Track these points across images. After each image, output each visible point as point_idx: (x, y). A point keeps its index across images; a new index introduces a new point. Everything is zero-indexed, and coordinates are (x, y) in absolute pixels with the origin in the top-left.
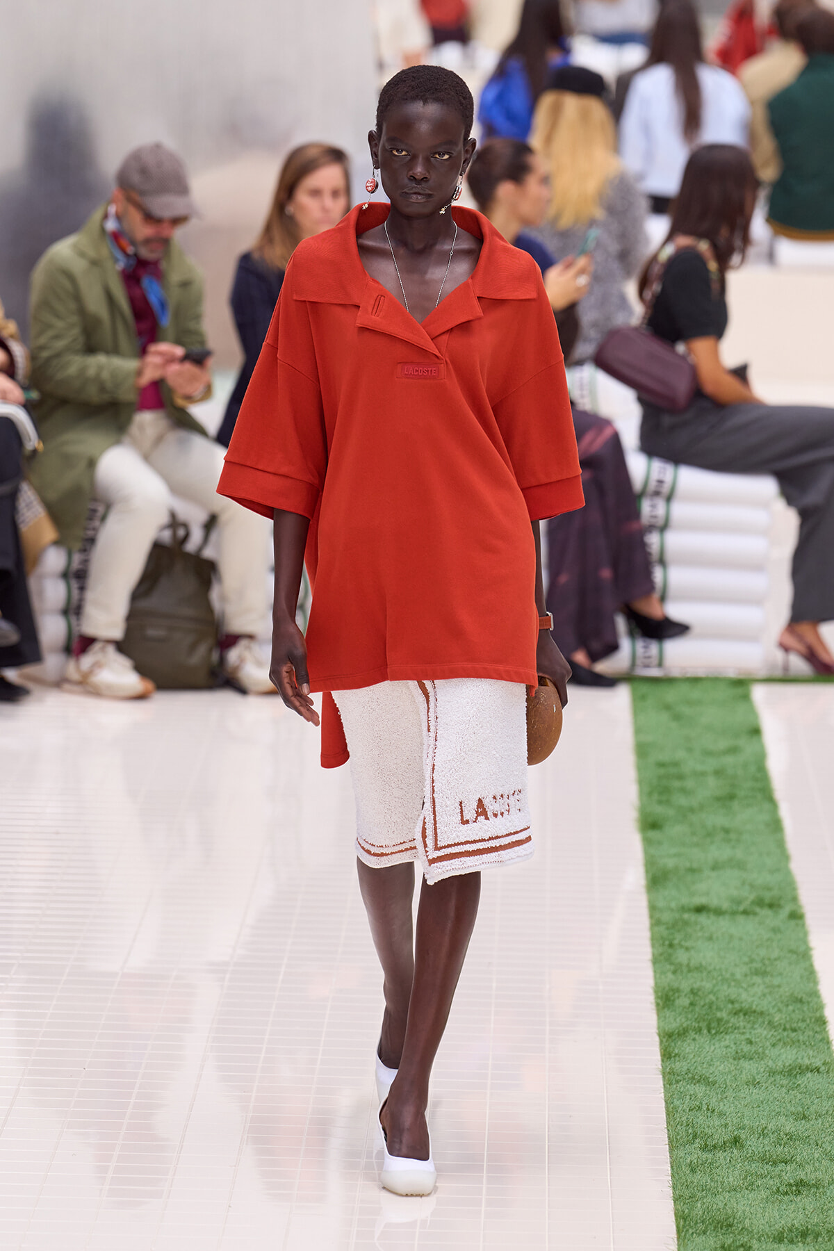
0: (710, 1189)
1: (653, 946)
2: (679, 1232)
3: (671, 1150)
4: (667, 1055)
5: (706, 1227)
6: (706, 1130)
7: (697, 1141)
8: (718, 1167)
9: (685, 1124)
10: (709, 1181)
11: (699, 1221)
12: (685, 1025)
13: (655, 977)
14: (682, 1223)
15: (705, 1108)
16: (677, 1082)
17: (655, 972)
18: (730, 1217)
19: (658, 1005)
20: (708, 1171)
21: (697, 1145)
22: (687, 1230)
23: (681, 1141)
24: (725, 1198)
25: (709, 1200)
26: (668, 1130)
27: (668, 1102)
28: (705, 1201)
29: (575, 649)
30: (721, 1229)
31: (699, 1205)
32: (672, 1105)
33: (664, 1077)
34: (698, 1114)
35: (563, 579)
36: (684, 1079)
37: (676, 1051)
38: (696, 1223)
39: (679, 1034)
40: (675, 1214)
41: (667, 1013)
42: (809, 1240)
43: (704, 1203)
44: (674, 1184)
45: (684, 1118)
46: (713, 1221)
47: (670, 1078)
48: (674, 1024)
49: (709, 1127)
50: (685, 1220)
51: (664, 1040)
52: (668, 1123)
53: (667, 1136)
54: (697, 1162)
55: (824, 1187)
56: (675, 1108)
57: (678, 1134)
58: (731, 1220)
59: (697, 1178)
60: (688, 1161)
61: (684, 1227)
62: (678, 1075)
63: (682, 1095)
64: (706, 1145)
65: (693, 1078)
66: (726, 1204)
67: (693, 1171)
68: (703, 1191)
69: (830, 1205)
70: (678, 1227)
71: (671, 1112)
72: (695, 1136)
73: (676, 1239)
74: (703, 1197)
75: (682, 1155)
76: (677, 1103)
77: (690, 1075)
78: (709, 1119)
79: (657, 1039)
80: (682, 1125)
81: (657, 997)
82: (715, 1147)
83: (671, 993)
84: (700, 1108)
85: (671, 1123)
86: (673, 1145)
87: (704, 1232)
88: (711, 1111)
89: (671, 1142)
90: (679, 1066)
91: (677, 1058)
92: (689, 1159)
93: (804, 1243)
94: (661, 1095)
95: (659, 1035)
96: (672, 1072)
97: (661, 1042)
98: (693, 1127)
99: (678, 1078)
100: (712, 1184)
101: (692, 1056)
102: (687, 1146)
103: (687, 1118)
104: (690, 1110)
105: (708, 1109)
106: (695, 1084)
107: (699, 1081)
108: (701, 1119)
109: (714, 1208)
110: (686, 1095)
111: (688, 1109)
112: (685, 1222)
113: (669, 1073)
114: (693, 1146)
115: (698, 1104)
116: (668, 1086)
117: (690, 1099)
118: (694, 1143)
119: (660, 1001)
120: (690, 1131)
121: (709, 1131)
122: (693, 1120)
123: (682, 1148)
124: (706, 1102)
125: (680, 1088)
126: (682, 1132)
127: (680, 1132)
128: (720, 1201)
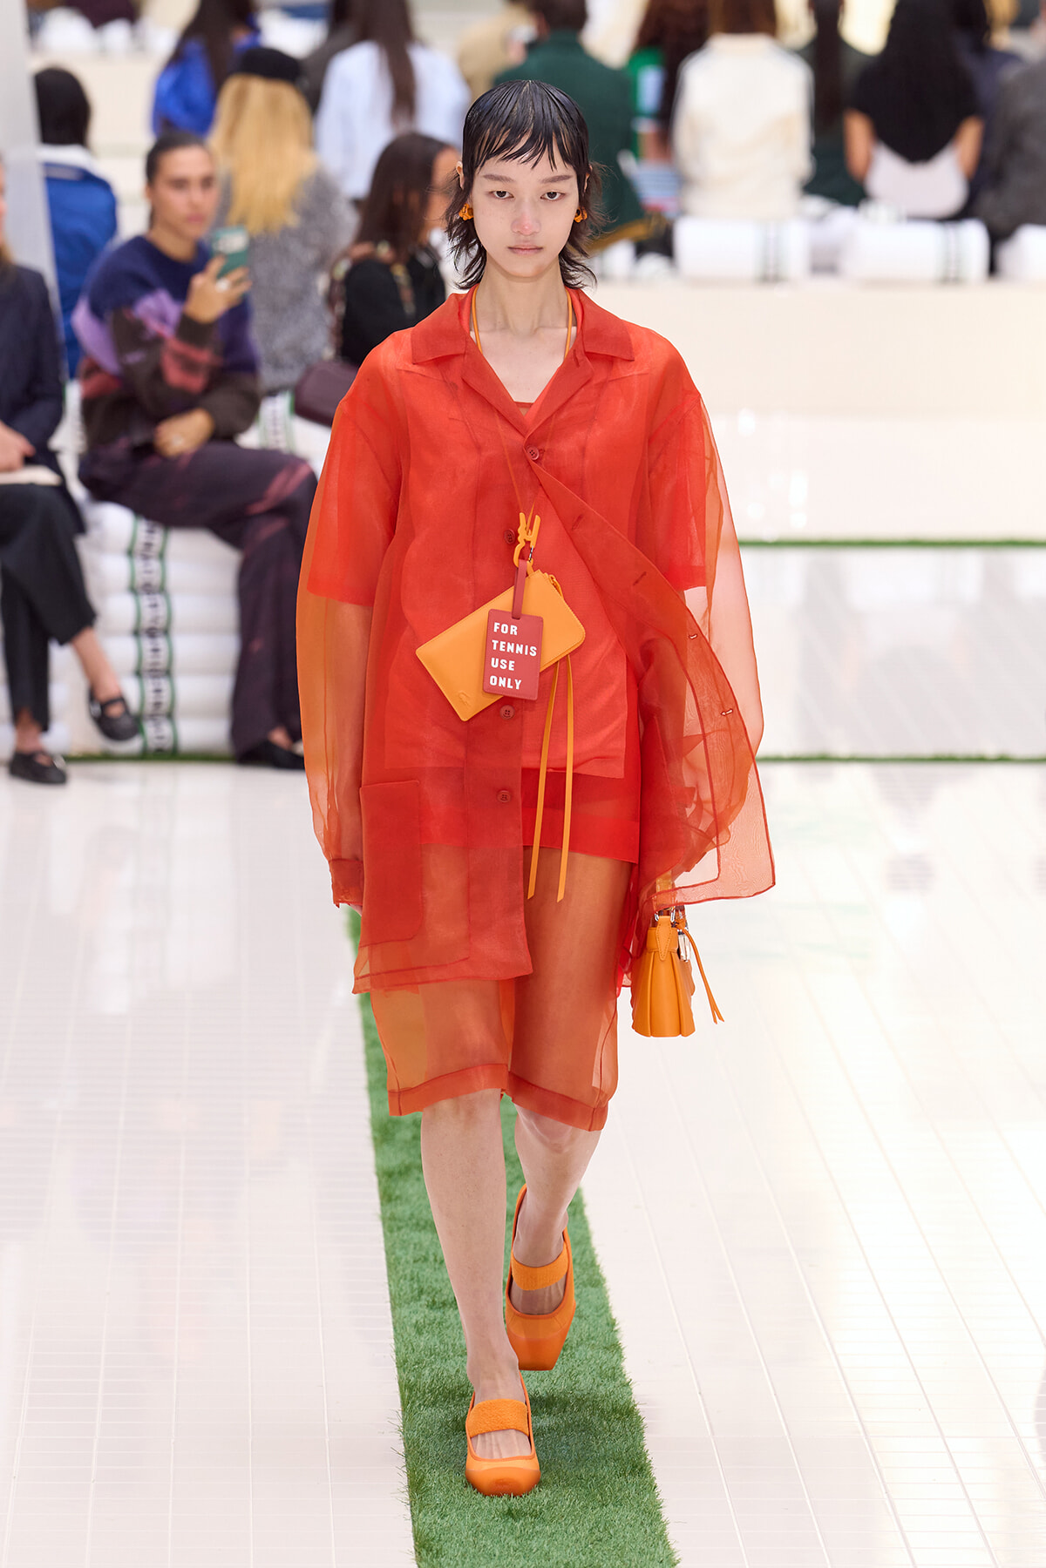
0: (439, 1354)
1: (369, 1071)
2: (404, 1404)
3: (393, 1309)
4: (387, 1197)
5: (436, 1398)
6: (434, 1285)
7: (423, 1297)
8: (448, 1328)
9: (409, 1277)
10: (438, 1343)
11: (427, 1391)
12: (407, 1162)
13: (372, 1108)
14: (407, 1394)
15: (431, 1258)
16: (399, 1229)
17: (372, 1101)
18: (463, 1386)
19: (375, 1139)
20: (437, 1332)
21: (423, 1302)
22: (413, 1402)
23: (405, 1297)
24: (457, 1364)
25: (438, 1367)
26: (390, 1286)
27: (389, 1252)
28: (433, 1367)
29: (272, 727)
30: (453, 1399)
31: (427, 1372)
32: (393, 1257)
33: (384, 1223)
34: (424, 1266)
35: (257, 646)
36: (407, 1225)
37: (398, 1193)
38: (425, 1393)
39: (400, 1173)
40: (399, 1383)
41: (385, 1147)
42: (555, 1409)
43: (433, 1370)
44: (397, 1348)
45: (408, 1271)
46: (443, 1390)
47: (391, 1224)
48: (396, 1160)
49: (436, 1280)
50: (411, 1390)
51: (384, 1180)
52: (389, 1276)
53: (388, 1292)
54: (424, 1322)
55: (572, 1348)
56: (398, 1259)
57: (401, 1290)
58: (465, 1388)
59: (422, 1341)
60: (414, 1321)
61: (409, 1397)
62: (400, 1221)
63: (404, 1245)
64: (434, 1302)
65: (418, 1224)
66: (458, 1371)
67: (419, 1332)
68: (431, 1355)
69: (578, 1369)
70: (402, 1398)
71: (393, 1265)
72: (421, 1292)
73: (400, 1412)
74: (432, 1363)
75: (407, 1314)
76: (399, 1253)
77: (414, 1221)
78: (437, 1272)
79: (375, 1179)
80: (405, 1279)
81: (375, 1129)
82: (444, 1304)
83: (390, 1126)
84: (426, 1259)
85: (394, 1277)
86: (396, 1302)
87: (434, 1404)
88: (439, 1261)
89: (393, 1299)
90: (402, 1210)
91: (399, 1202)
92: (415, 1318)
93: (550, 1414)
94: (380, 1245)
95: (378, 1174)
96: (393, 1218)
97: (380, 1183)
98: (418, 1281)
99: (401, 1224)
100: (442, 1347)
101: (415, 1198)
102: (412, 1303)
103: (412, 1271)
104: (415, 1261)
105: (435, 1260)
106: (420, 1231)
107: (424, 1228)
108: (427, 1271)
109: (444, 1375)
110: (409, 1244)
111: (412, 1261)
112: (411, 1391)
113: (390, 1219)
114: (419, 1303)
115: (424, 1254)
116: (388, 1234)
117: (415, 1248)
118: (419, 1300)
119: (377, 1135)
120: (415, 1286)
121: (437, 1286)
122: (418, 1273)
123: (406, 1306)
124: (433, 1251)
125: (403, 1236)
126: (406, 1288)
127: (404, 1288)
128: (451, 1367)
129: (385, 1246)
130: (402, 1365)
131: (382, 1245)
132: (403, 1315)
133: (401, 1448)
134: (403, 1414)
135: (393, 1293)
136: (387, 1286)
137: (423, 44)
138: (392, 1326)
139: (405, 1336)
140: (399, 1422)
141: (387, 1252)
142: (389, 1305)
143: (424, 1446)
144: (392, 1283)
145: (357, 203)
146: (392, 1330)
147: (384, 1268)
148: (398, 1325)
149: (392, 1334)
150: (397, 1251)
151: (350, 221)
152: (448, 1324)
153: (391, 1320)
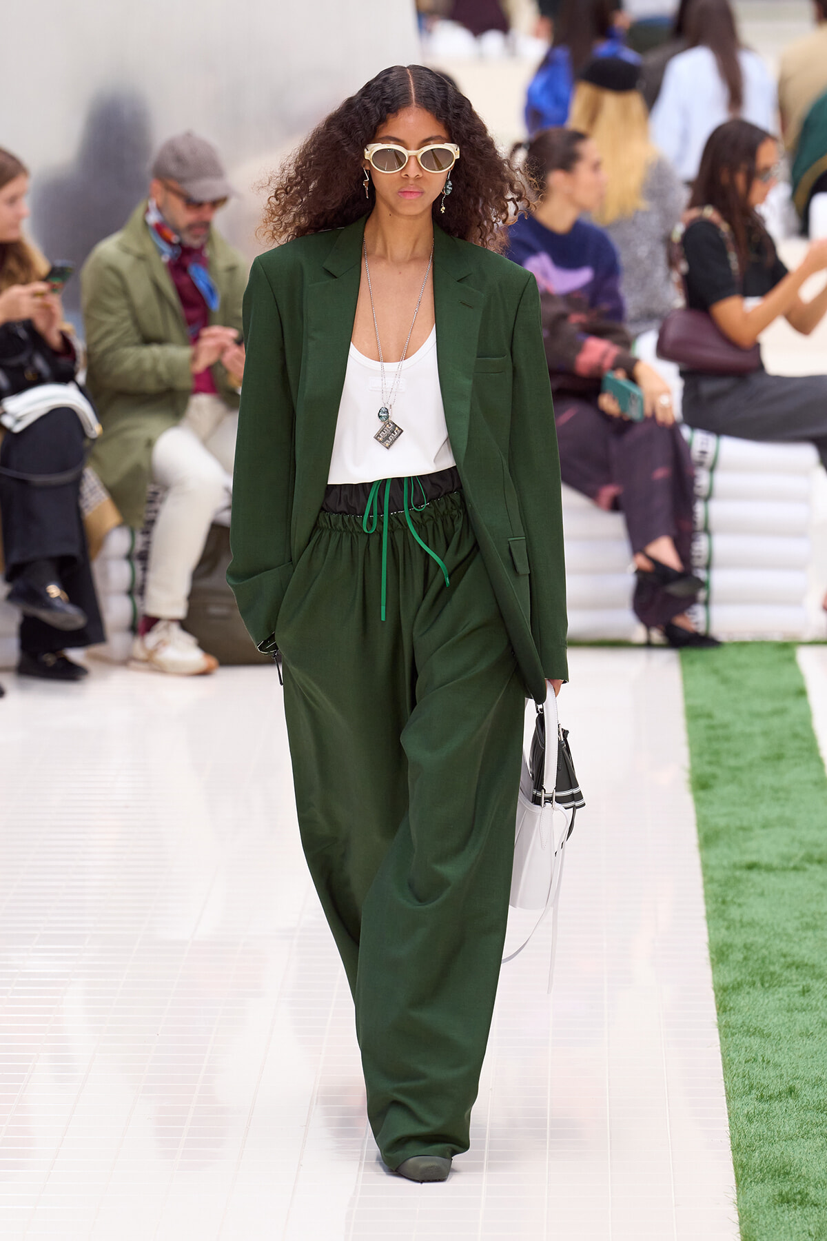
0: (767, 1139)
1: (707, 903)
2: (738, 1181)
3: (728, 1101)
4: (722, 1008)
5: (764, 1175)
6: (762, 1081)
7: (753, 1092)
8: (774, 1117)
9: (741, 1076)
10: (766, 1131)
11: (757, 1170)
12: (739, 979)
13: (709, 934)
14: (740, 1172)
15: (760, 1059)
16: (733, 1035)
17: (709, 928)
18: (787, 1166)
19: (712, 960)
20: (765, 1121)
21: (753, 1096)
22: (746, 1179)
23: (738, 1092)
24: (781, 1147)
25: (766, 1150)
26: (725, 1082)
27: (725, 1054)
28: (762, 1150)
30: (779, 1177)
31: (757, 1154)
32: (728, 1058)
33: (720, 1030)
34: (754, 1065)
36: (740, 1032)
37: (732, 1005)
38: (755, 1172)
39: (733, 988)
40: (734, 1163)
41: (721, 966)
43: (762, 1152)
44: (732, 1134)
45: (740, 1070)
46: (770, 1169)
47: (726, 1031)
48: (729, 977)
49: (764, 1078)
50: (743, 1168)
51: (719, 994)
52: (725, 1075)
53: (724, 1087)
54: (754, 1112)
56: (732, 1060)
57: (735, 1085)
58: (788, 1168)
59: (753, 1129)
60: (746, 1112)
61: (742, 1175)
62: (734, 1028)
63: (737, 1049)
64: (762, 1096)
65: (748, 1031)
66: (782, 1153)
67: (750, 1121)
68: (760, 1140)
70: (737, 1176)
71: (728, 1065)
72: (751, 1087)
73: (735, 1188)
74: (761, 1147)
75: (740, 1106)
76: (733, 1055)
77: (745, 1028)
78: (765, 1070)
79: (712, 994)
80: (738, 1077)
81: (712, 952)
82: (770, 1097)
83: (725, 949)
84: (755, 1060)
85: (728, 1075)
86: (731, 1096)
87: (763, 1181)
88: (766, 1062)
89: (728, 1093)
90: (735, 1019)
91: (732, 1012)
92: (746, 1109)
94: (717, 1048)
95: (715, 989)
96: (727, 1026)
97: (716, 996)
98: (749, 1078)
99: (734, 1031)
100: (769, 1133)
101: (746, 1009)
102: (744, 1097)
103: (744, 1070)
104: (746, 1062)
105: (763, 1061)
106: (750, 1037)
107: (754, 1034)
108: (756, 1070)
109: (771, 1157)
110: (742, 1048)
111: (744, 1061)
112: (743, 1170)
113: (725, 1026)
114: (750, 1097)
115: (753, 1055)
116: (724, 1039)
117: (746, 1051)
118: (750, 1094)
119: (714, 956)
120: (746, 1082)
121: (765, 1082)
122: (748, 1072)
123: (739, 1099)
124: (762, 1053)
125: (736, 1041)
126: (739, 1083)
127: (737, 1084)
128: (777, 1150)
129: (721, 1049)
130: (736, 1149)
131: (719, 1048)
132: (736, 1107)
133: (736, 1218)
134: (737, 1189)
135: (728, 1088)
136: (723, 1083)
137: (749, 49)
138: (727, 1116)
139: (739, 1124)
140: (734, 1196)
141: (722, 1054)
142: (725, 1098)
143: (755, 1216)
144: (727, 1080)
145: (690, 184)
146: (728, 1119)
147: (721, 1068)
148: (733, 1116)
149: (728, 1122)
150: (731, 1053)
151: (684, 195)
152: (774, 1114)
153: (726, 1111)
